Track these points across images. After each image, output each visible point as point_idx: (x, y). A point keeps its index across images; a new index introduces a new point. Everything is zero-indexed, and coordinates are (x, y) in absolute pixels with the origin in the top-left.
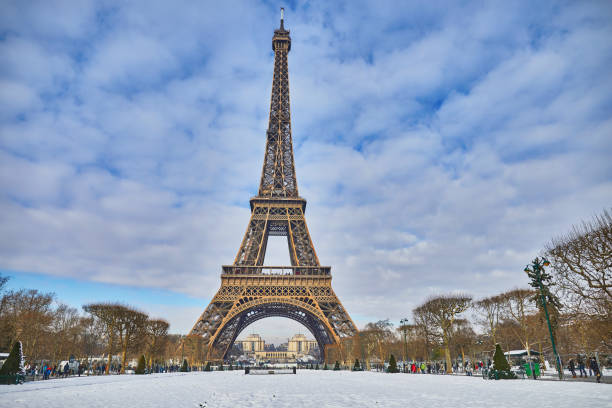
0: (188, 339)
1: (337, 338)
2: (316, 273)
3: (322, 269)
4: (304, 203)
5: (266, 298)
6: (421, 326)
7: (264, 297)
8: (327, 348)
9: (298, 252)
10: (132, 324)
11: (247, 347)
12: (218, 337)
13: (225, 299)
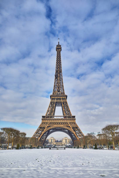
0: (32, 138)
1: (78, 138)
2: (71, 118)
3: (73, 116)
4: (67, 96)
5: (55, 126)
6: (104, 134)
7: (55, 125)
8: (75, 141)
9: (65, 111)
10: (15, 134)
11: (50, 141)
12: (41, 138)
13: (43, 126)
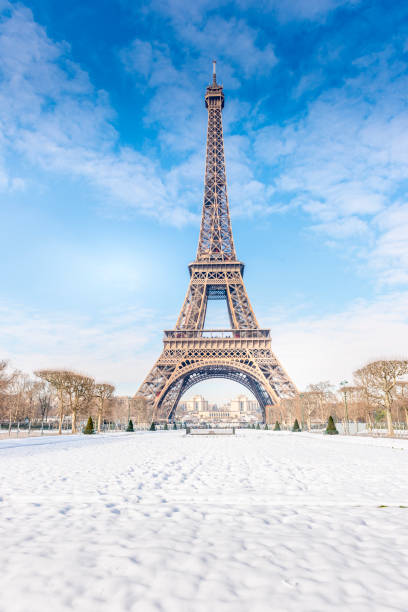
0: (135, 402)
1: (278, 399)
2: (255, 336)
3: (262, 331)
4: (242, 267)
5: (207, 361)
6: (362, 388)
7: (205, 360)
8: (268, 408)
9: (237, 315)
10: (80, 388)
11: (191, 406)
12: (163, 399)
13: (168, 361)
